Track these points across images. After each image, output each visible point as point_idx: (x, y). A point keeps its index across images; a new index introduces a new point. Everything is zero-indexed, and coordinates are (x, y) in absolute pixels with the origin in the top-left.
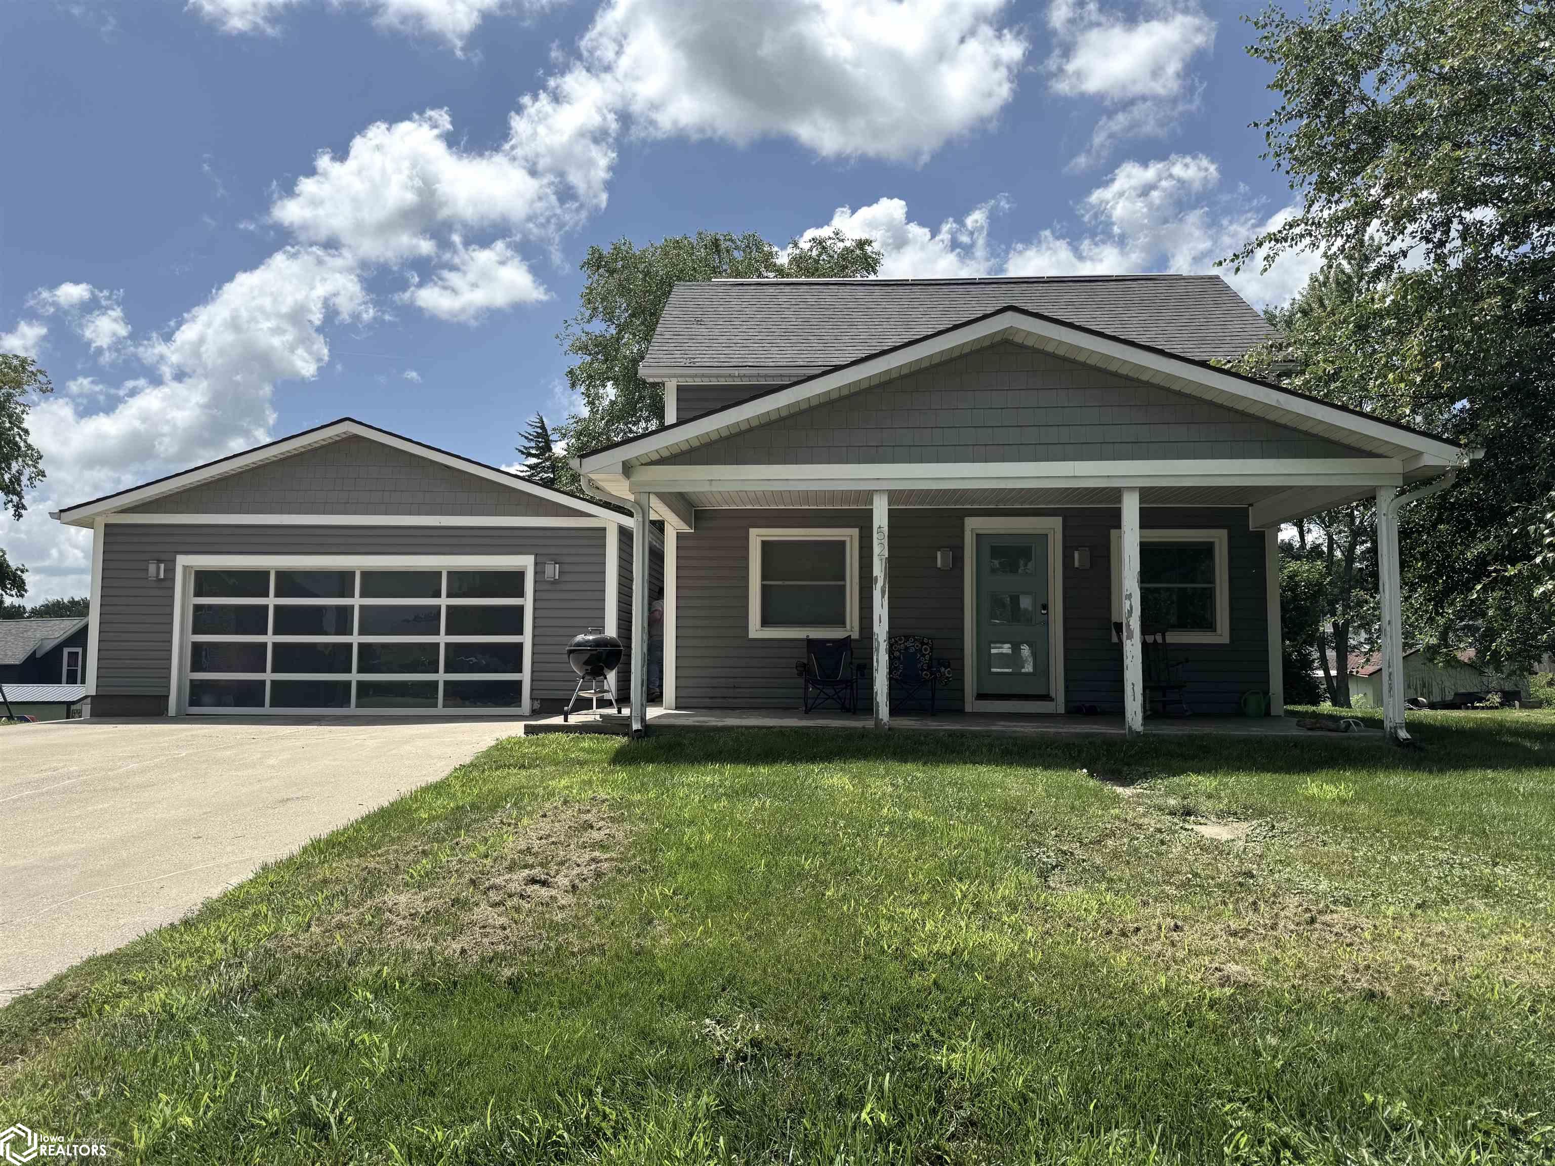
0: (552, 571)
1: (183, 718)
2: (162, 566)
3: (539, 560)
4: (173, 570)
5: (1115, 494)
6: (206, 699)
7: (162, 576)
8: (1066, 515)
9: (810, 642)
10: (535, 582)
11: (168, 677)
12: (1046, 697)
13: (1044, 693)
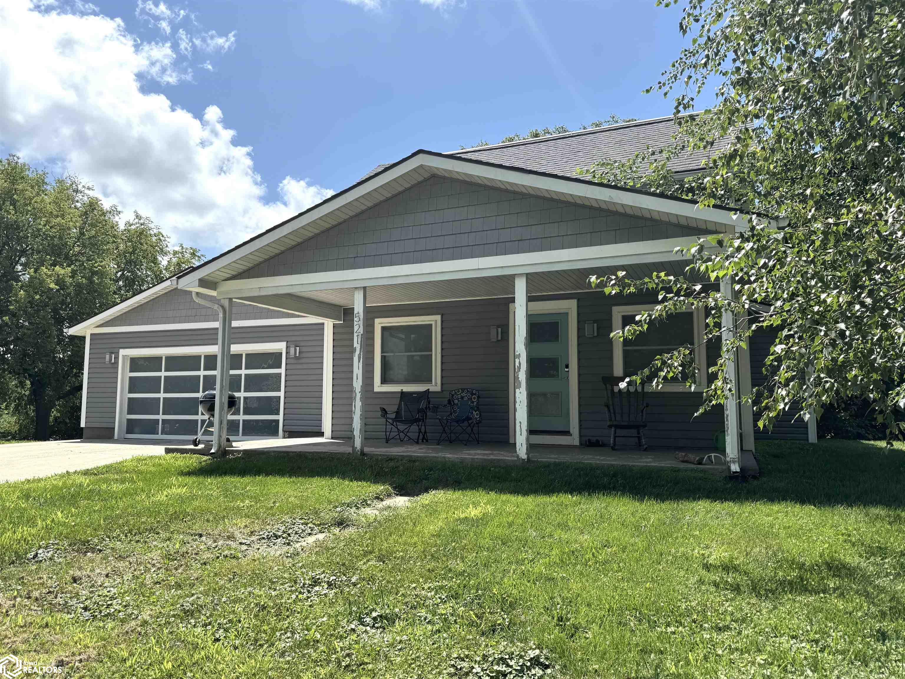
0: (294, 351)
1: (122, 441)
2: (112, 356)
3: (287, 345)
4: (118, 358)
6: (136, 430)
7: (113, 361)
9: (403, 394)
10: (287, 358)
11: (115, 418)
12: (567, 433)
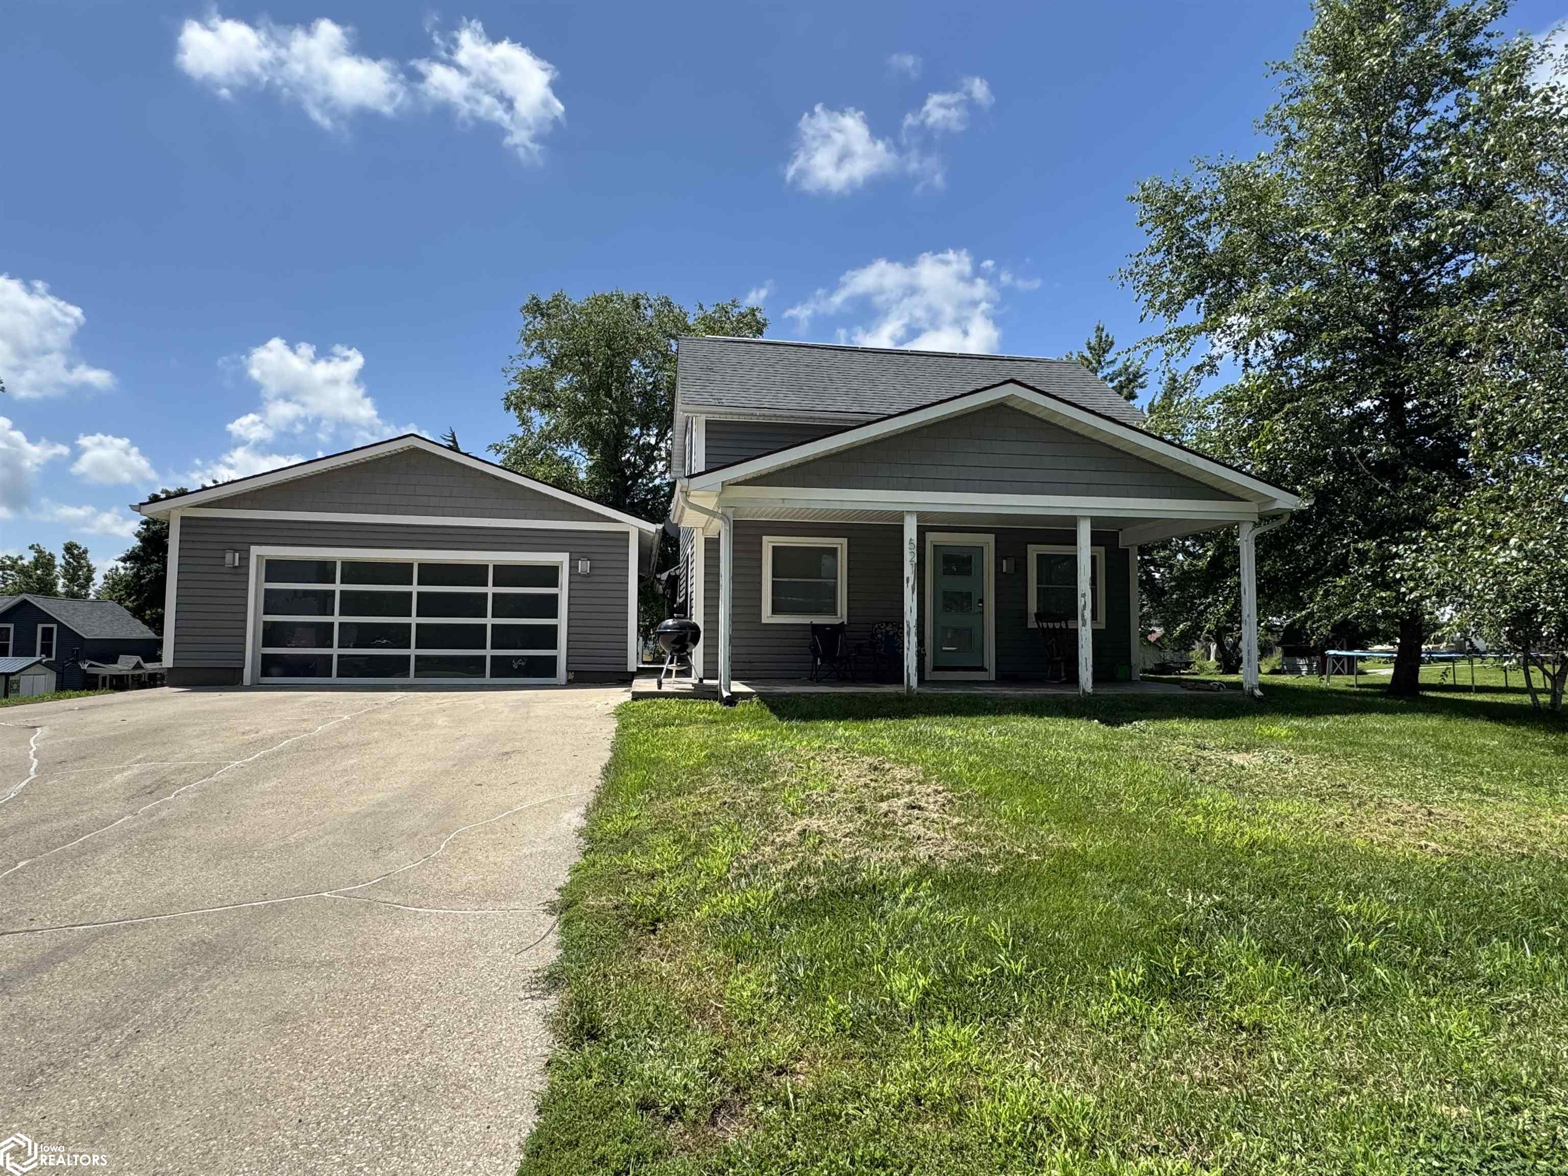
0: (583, 566)
1: (256, 687)
2: (237, 555)
3: (575, 556)
4: (248, 559)
5: (1073, 521)
6: (274, 670)
7: (237, 564)
8: (1001, 535)
9: (815, 628)
10: (570, 575)
11: (243, 652)
12: (982, 669)
13: (980, 665)
